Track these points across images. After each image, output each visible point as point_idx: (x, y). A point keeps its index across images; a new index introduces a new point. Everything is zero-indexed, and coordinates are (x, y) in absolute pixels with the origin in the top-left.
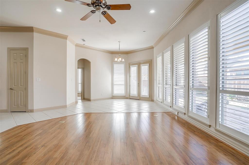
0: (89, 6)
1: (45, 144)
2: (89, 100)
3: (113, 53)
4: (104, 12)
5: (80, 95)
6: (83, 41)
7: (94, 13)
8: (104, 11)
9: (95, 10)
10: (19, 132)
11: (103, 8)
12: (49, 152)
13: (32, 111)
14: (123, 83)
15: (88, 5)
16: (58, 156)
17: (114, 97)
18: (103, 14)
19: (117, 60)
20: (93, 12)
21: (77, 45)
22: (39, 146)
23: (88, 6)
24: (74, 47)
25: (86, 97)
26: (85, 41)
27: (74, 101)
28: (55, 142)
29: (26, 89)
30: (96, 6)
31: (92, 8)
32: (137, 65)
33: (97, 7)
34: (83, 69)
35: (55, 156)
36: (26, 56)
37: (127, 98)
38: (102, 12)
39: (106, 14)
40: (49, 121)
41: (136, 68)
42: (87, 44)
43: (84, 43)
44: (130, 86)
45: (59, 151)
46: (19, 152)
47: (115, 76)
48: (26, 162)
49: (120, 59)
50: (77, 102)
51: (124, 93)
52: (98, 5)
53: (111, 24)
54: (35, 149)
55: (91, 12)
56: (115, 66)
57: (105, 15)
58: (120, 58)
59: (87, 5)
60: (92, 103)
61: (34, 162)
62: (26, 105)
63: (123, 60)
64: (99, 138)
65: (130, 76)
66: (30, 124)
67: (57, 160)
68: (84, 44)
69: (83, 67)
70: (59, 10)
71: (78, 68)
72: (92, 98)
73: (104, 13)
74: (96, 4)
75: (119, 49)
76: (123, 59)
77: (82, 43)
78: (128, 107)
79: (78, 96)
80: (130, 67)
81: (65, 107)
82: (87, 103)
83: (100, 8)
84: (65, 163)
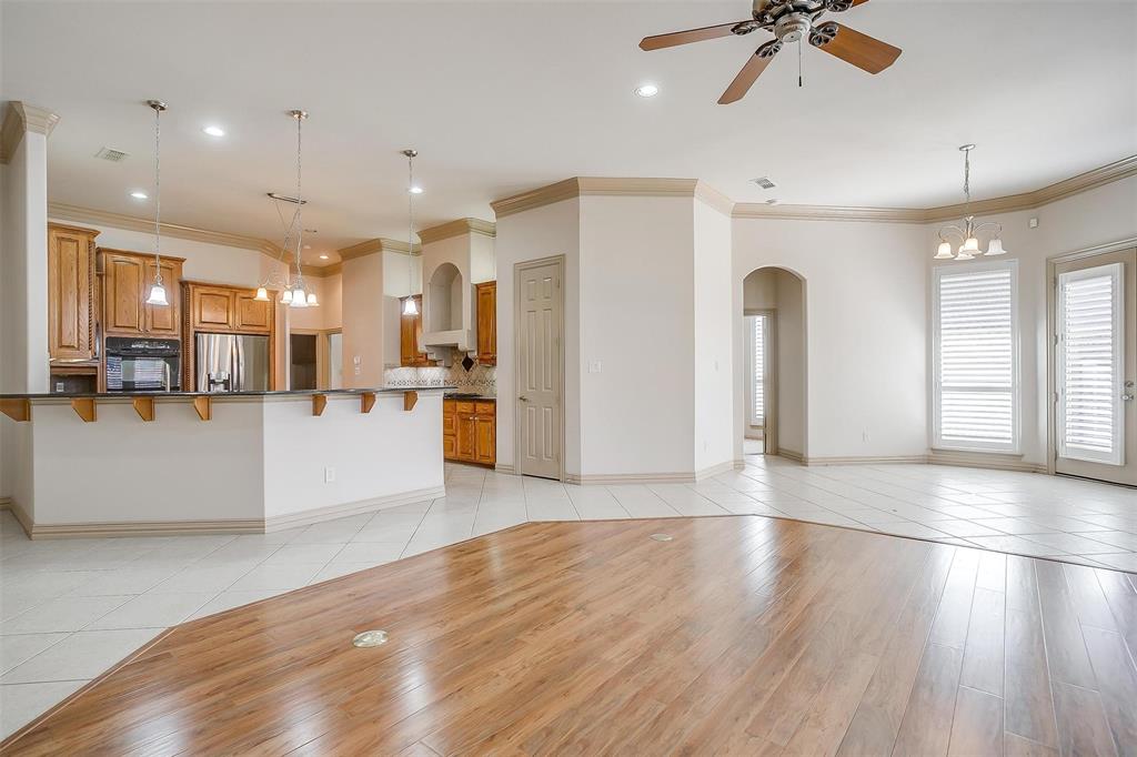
0: (745, 32)
1: (588, 602)
2: (799, 459)
3: (931, 218)
4: (825, 31)
5: (760, 433)
6: (765, 187)
7: (771, 54)
8: (819, 27)
9: (772, 36)
10: (528, 543)
11: (810, 12)
12: (592, 634)
13: (575, 480)
14: (1006, 377)
15: (739, 29)
16: (617, 661)
17: (938, 457)
18: (820, 41)
19: (955, 252)
20: (766, 51)
21: (740, 213)
22: (569, 605)
23: (738, 33)
24: (726, 221)
25: (784, 444)
26: (772, 185)
27: (728, 456)
28: (621, 607)
29: (560, 400)
30: (776, 18)
31: (762, 35)
32: (1117, 267)
33: (782, 20)
34: (774, 315)
35: (609, 655)
36: (560, 285)
37: (1035, 470)
38: (812, 35)
39: (833, 35)
40: (621, 524)
41: (1107, 282)
42: (783, 196)
43: (769, 194)
44: (1054, 397)
45: (624, 644)
46: (515, 605)
47: (952, 344)
48: (524, 642)
49: (972, 245)
50: (739, 465)
51: (1010, 435)
52: (786, 11)
53: (874, 71)
54: (556, 609)
55: (757, 53)
56: (949, 286)
57: (827, 41)
58: (972, 236)
59: (733, 30)
60: (812, 476)
61: (545, 652)
62: (559, 458)
63: (995, 248)
64: (796, 641)
65: (1054, 339)
66: (561, 526)
67: (610, 673)
68: (770, 202)
69: (773, 307)
70: (649, 90)
71: (747, 312)
72: (813, 451)
73: (824, 37)
74: (775, 10)
75: (967, 190)
76: (991, 243)
77: (760, 196)
78: (1043, 519)
79: (746, 438)
80: (1053, 283)
81: (688, 477)
82: (790, 471)
83: (798, 22)
84: (634, 693)
